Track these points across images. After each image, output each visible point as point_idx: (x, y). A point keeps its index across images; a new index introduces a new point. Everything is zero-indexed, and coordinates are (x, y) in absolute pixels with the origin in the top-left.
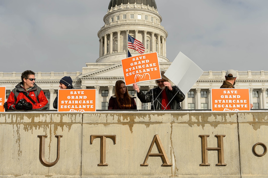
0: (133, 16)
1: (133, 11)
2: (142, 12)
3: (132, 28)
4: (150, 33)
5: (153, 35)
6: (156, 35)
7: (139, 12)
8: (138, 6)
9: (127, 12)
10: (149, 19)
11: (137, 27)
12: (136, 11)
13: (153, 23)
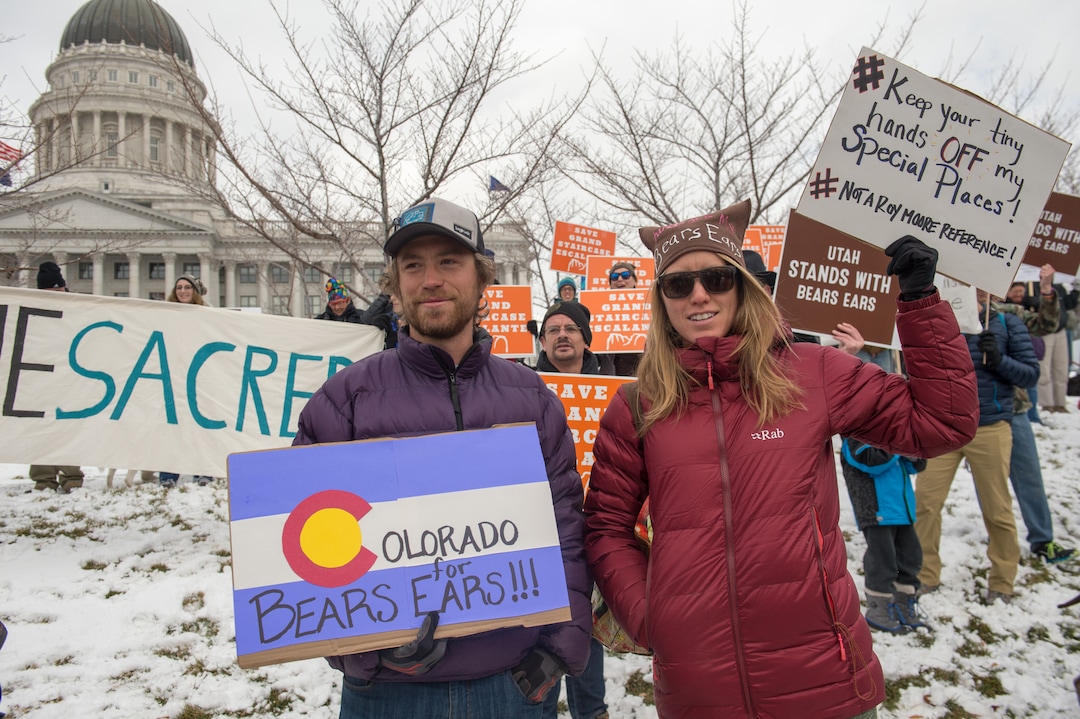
0: (113, 74)
1: (115, 63)
2: (142, 66)
3: (109, 106)
4: (159, 122)
5: (169, 127)
6: (180, 128)
7: (130, 65)
8: (132, 51)
9: (99, 63)
10: (162, 85)
11: (122, 104)
12: (124, 64)
13: (170, 97)
